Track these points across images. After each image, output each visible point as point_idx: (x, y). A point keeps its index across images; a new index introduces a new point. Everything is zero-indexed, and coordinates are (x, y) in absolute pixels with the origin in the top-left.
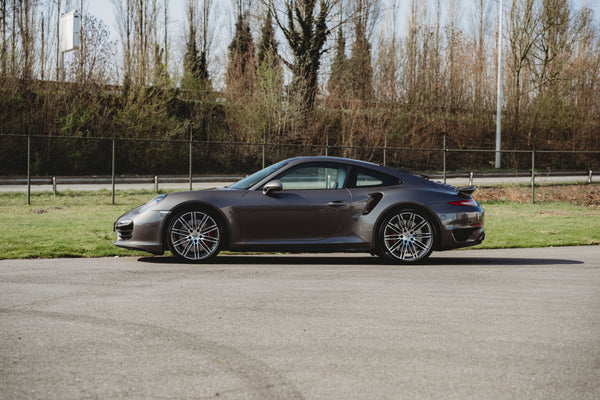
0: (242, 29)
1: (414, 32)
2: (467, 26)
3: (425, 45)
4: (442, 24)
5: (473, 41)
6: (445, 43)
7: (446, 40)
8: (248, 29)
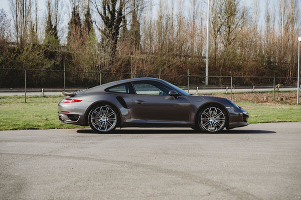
0: (75, 14)
1: (161, 17)
2: (187, 15)
3: (167, 24)
4: (175, 14)
5: (190, 22)
6: (176, 23)
7: (177, 22)
8: (78, 14)
